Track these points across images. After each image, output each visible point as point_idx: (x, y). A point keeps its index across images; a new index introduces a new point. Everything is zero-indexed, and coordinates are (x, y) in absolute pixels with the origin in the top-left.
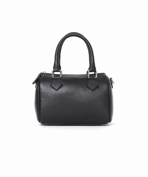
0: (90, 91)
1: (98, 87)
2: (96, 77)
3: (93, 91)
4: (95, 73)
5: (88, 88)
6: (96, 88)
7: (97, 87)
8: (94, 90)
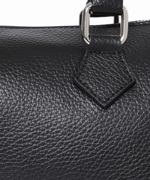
0: (90, 107)
1: (131, 87)
2: (123, 39)
3: (108, 107)
4: (116, 20)
5: (84, 92)
6: (122, 94)
7: (127, 90)
8: (113, 103)
